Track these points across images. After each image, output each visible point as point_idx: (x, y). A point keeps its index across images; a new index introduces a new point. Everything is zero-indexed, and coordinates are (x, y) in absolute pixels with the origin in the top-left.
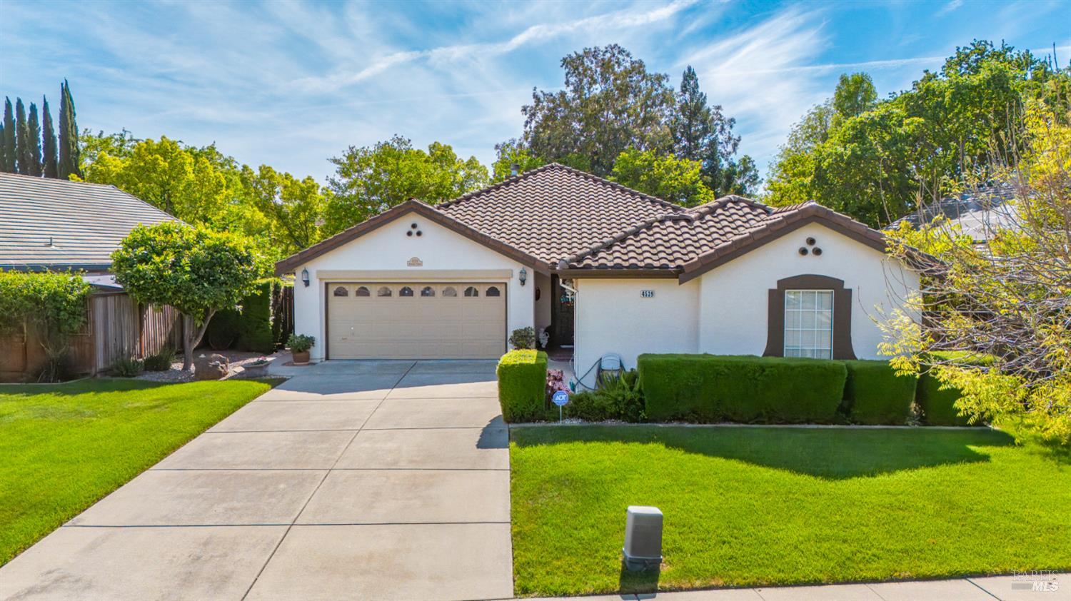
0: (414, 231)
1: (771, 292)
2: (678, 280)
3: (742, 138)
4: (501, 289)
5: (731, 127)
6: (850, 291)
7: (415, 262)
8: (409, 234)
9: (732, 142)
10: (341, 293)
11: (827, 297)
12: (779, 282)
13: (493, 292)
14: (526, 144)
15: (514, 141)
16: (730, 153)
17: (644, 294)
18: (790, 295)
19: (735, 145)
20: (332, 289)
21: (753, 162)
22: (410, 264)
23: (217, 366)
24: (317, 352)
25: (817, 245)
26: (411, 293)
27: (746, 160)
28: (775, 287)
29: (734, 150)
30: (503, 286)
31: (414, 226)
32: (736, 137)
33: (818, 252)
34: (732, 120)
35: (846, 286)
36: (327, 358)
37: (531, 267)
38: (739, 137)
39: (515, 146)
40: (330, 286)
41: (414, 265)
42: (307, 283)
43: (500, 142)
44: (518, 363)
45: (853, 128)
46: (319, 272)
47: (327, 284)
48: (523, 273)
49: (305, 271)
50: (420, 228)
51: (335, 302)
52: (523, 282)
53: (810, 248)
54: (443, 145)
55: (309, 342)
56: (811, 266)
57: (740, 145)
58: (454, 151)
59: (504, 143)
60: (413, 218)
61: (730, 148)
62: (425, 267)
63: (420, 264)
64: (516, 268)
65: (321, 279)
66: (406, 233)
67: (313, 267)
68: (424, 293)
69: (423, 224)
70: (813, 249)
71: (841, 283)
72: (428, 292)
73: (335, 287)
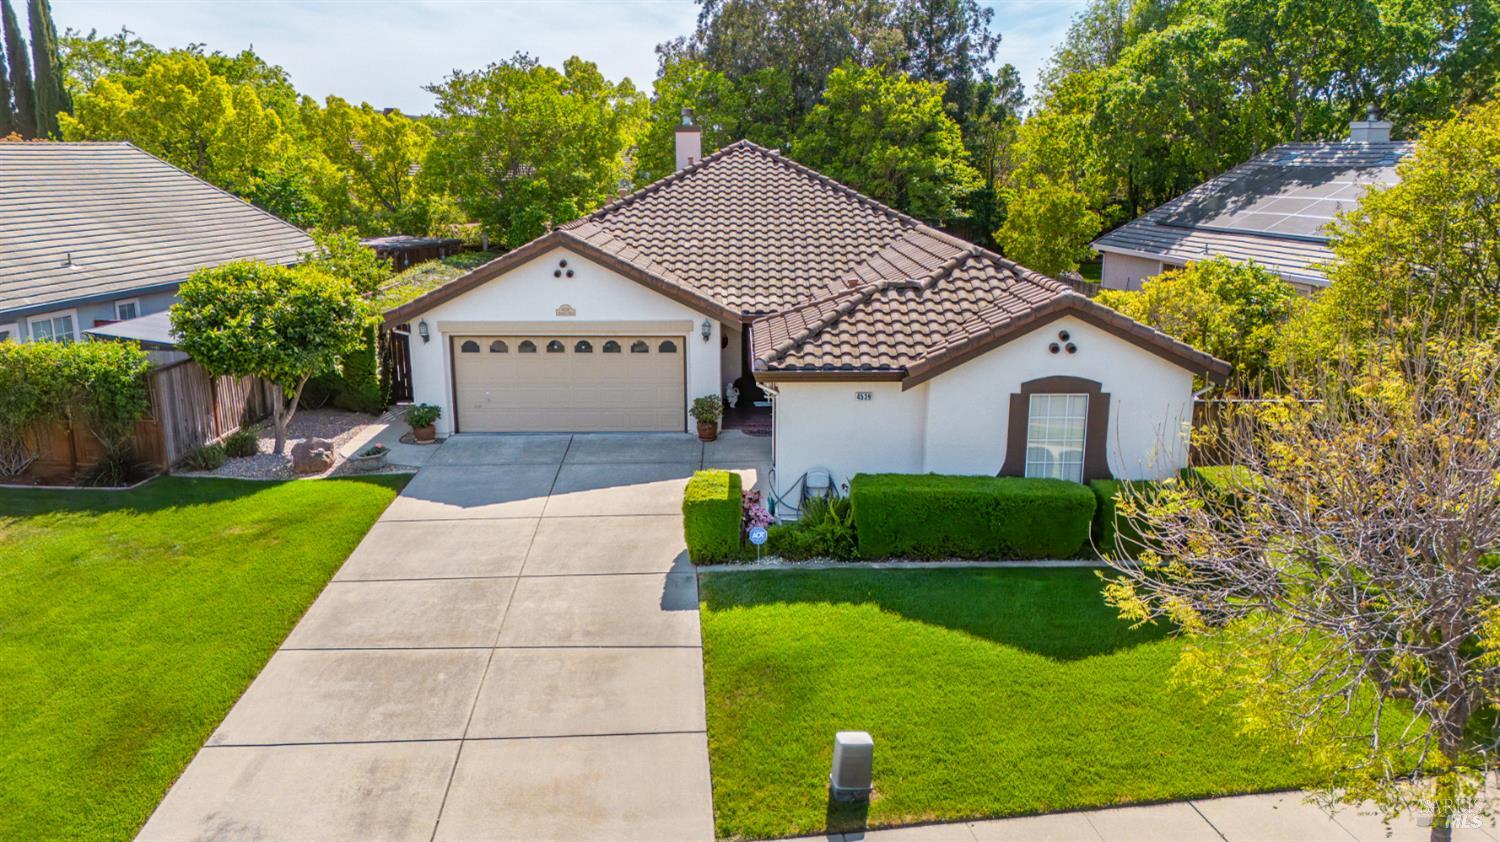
0: (564, 271)
1: (1013, 396)
2: (900, 384)
3: (1003, 37)
4: (678, 343)
5: (988, 21)
6: (1109, 394)
7: (566, 310)
8: (557, 274)
9: (989, 43)
10: (471, 347)
11: (1079, 404)
12: (1024, 385)
13: (667, 347)
14: (701, 47)
15: (682, 40)
16: (985, 61)
17: (860, 396)
18: (1035, 400)
19: (993, 47)
20: (459, 344)
21: (1017, 73)
22: (559, 313)
23: (320, 455)
24: (444, 425)
25: (1072, 341)
26: (561, 349)
27: (1008, 71)
28: (1018, 391)
29: (992, 54)
30: (681, 340)
31: (563, 264)
32: (994, 35)
33: (1072, 349)
34: (990, 12)
35: (1104, 390)
36: (457, 431)
37: (716, 318)
38: (999, 36)
40: (455, 339)
41: (564, 314)
42: (426, 339)
43: (663, 43)
44: (707, 498)
46: (440, 324)
47: (452, 338)
48: (707, 325)
49: (423, 324)
50: (570, 266)
51: (465, 360)
52: (706, 337)
53: (1063, 345)
54: (583, 61)
55: (434, 412)
56: (1063, 366)
57: (1000, 48)
58: (599, 69)
59: (669, 43)
60: (562, 254)
61: (985, 52)
62: (580, 317)
63: (573, 313)
64: (699, 319)
65: (443, 333)
66: (553, 273)
67: (435, 318)
68: (578, 349)
69: (575, 261)
70: (1066, 345)
71: (1098, 385)
72: (584, 347)
73: (463, 341)
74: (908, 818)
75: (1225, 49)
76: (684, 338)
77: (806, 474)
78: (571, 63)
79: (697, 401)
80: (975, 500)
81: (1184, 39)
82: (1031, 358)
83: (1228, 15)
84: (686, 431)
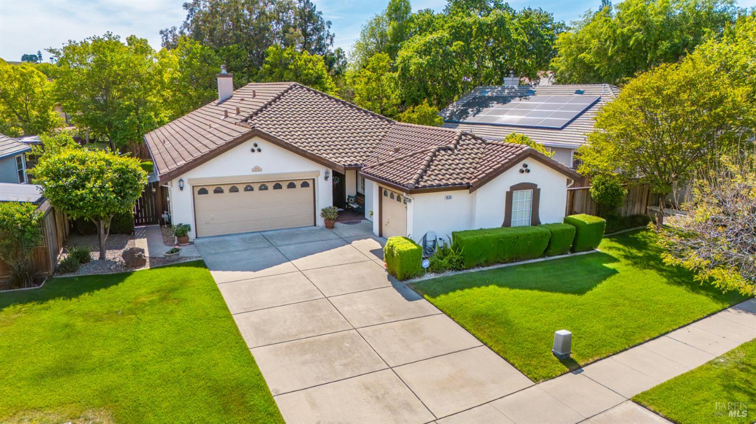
0: (256, 149)
1: (507, 192)
2: (468, 190)
3: (336, 35)
4: (311, 183)
5: (329, 27)
6: (540, 189)
7: (257, 169)
8: (253, 151)
9: (330, 37)
10: (203, 191)
11: (529, 193)
12: (511, 188)
13: (305, 185)
14: (187, 32)
15: (175, 29)
16: (328, 45)
17: (447, 198)
18: (515, 193)
19: (332, 39)
20: (197, 190)
21: (344, 52)
22: (253, 170)
24: (191, 235)
25: (528, 168)
26: (252, 189)
27: (339, 51)
28: (509, 190)
29: (331, 43)
30: (312, 181)
31: (256, 145)
32: (331, 34)
33: (528, 171)
34: (330, 23)
35: (538, 188)
36: (197, 238)
37: (331, 168)
38: (334, 34)
39: (177, 32)
40: (195, 188)
41: (256, 171)
42: (181, 188)
45: (425, 45)
46: (189, 180)
47: (193, 187)
48: (327, 173)
49: (181, 180)
50: (259, 147)
51: (200, 199)
52: (326, 178)
53: (524, 169)
54: (139, 39)
55: (187, 228)
56: (524, 178)
57: (335, 40)
58: (149, 43)
60: (256, 140)
61: (328, 41)
62: (264, 172)
63: (261, 171)
64: (322, 170)
65: (191, 184)
66: (251, 150)
67: (186, 177)
68: (261, 189)
69: (262, 144)
70: (526, 170)
71: (536, 185)
72: (263, 187)
73: (199, 189)
74: (591, 360)
75: (456, 46)
76: (314, 180)
77: (426, 235)
78: (131, 39)
79: (323, 210)
80: (510, 237)
81: (437, 40)
82: (513, 176)
83: (450, 31)
84: (315, 225)
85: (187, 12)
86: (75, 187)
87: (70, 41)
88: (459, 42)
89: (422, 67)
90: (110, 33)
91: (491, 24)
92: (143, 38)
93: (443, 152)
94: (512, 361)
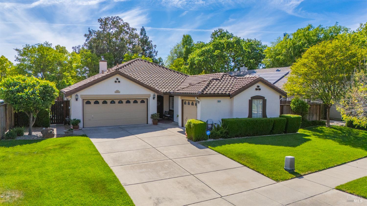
0: (117, 81)
1: (249, 100)
2: (229, 97)
3: (158, 51)
4: (145, 101)
5: (155, 48)
6: (266, 100)
7: (117, 91)
8: (116, 82)
10: (88, 103)
11: (261, 102)
12: (251, 98)
13: (143, 102)
16: (155, 56)
17: (218, 101)
18: (253, 101)
19: (156, 53)
20: (85, 101)
22: (115, 92)
23: (51, 132)
24: (81, 125)
25: (260, 88)
26: (114, 103)
27: (160, 59)
28: (250, 99)
31: (117, 79)
32: (156, 51)
34: (155, 46)
35: (265, 99)
36: (83, 127)
37: (157, 93)
39: (81, 48)
40: (84, 101)
41: (117, 93)
42: (77, 100)
43: (74, 46)
45: (201, 52)
46: (81, 95)
47: (83, 100)
48: (154, 95)
49: (77, 95)
50: (119, 80)
51: (87, 106)
52: (154, 98)
53: (258, 88)
54: (62, 46)
55: (79, 121)
56: (258, 93)
57: (158, 53)
58: (66, 49)
59: (76, 47)
60: (118, 76)
61: (155, 54)
62: (121, 93)
63: (119, 92)
64: (152, 93)
65: (82, 98)
66: (114, 81)
67: (80, 93)
68: (119, 103)
69: (121, 78)
70: (258, 89)
71: (264, 97)
72: (121, 102)
73: (86, 101)
74: (307, 173)
75: (216, 52)
76: (147, 99)
77: (208, 121)
78: (57, 47)
79: (152, 115)
81: (208, 50)
82: (252, 92)
83: (214, 46)
84: (147, 123)
85: (86, 38)
86: (18, 91)
87: (27, 45)
88: (218, 51)
89: (200, 61)
90: (47, 42)
91: (234, 43)
92: (64, 46)
93: (215, 81)
94: (262, 172)
